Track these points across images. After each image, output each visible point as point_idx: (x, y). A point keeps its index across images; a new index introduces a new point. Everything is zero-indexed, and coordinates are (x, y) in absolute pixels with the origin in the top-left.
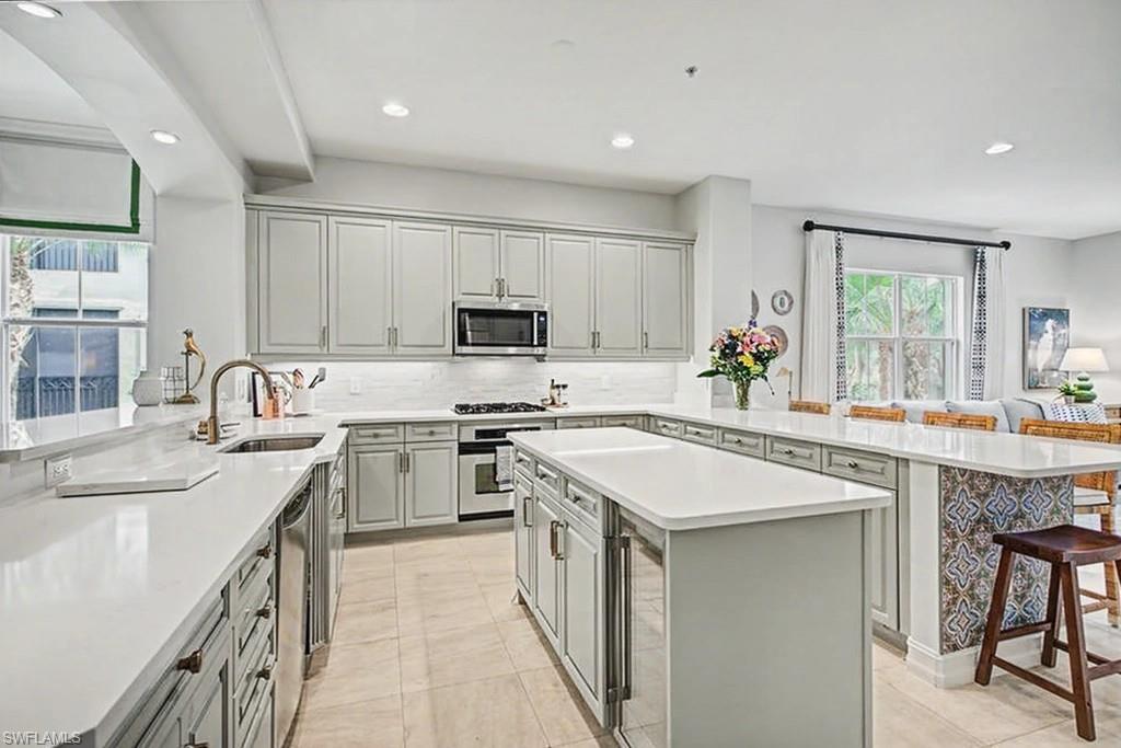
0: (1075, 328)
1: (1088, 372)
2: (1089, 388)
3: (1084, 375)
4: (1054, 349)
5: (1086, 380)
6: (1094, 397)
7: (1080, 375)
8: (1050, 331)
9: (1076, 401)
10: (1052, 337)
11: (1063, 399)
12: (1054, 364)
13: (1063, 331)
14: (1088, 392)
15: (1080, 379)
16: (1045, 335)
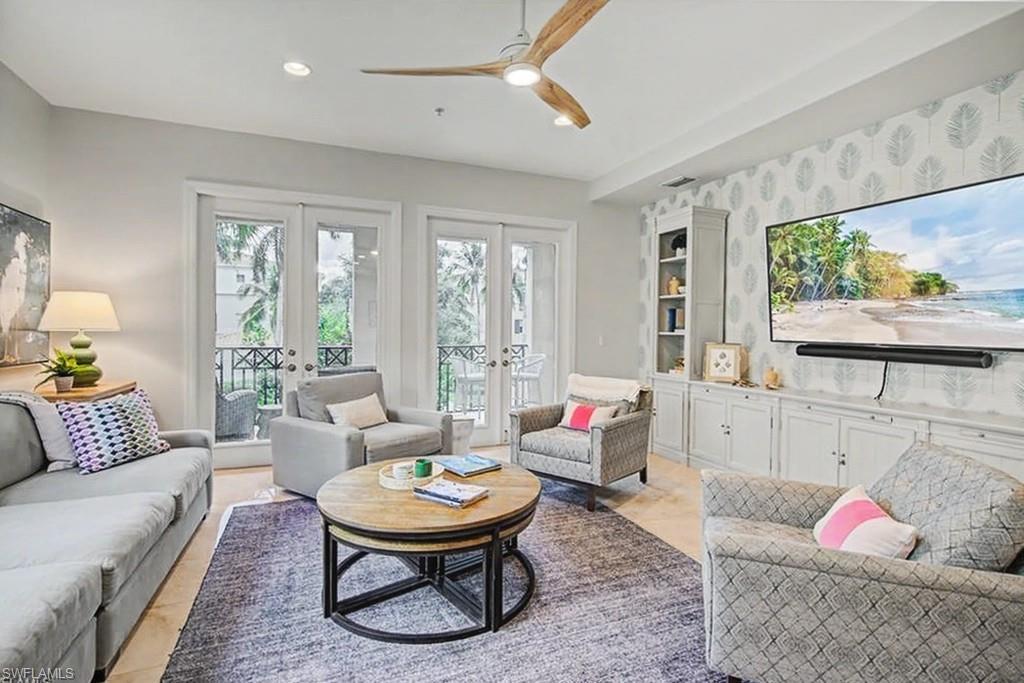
0: (61, 256)
1: (86, 333)
2: (89, 360)
3: (82, 338)
4: (28, 290)
5: (86, 346)
6: (97, 375)
7: (75, 339)
8: (23, 255)
9: (76, 384)
10: (24, 267)
11: (53, 381)
12: (29, 319)
13: (42, 260)
14: (89, 368)
15: (76, 346)
16: (14, 260)
